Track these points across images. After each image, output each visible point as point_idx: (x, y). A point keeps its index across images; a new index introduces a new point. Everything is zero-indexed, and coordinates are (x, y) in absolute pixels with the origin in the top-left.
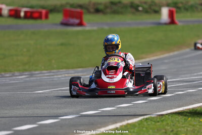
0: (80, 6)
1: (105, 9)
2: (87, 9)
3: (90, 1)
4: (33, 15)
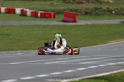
0: (76, 10)
1: (91, 12)
2: (80, 12)
3: (82, 8)
4: (46, 16)
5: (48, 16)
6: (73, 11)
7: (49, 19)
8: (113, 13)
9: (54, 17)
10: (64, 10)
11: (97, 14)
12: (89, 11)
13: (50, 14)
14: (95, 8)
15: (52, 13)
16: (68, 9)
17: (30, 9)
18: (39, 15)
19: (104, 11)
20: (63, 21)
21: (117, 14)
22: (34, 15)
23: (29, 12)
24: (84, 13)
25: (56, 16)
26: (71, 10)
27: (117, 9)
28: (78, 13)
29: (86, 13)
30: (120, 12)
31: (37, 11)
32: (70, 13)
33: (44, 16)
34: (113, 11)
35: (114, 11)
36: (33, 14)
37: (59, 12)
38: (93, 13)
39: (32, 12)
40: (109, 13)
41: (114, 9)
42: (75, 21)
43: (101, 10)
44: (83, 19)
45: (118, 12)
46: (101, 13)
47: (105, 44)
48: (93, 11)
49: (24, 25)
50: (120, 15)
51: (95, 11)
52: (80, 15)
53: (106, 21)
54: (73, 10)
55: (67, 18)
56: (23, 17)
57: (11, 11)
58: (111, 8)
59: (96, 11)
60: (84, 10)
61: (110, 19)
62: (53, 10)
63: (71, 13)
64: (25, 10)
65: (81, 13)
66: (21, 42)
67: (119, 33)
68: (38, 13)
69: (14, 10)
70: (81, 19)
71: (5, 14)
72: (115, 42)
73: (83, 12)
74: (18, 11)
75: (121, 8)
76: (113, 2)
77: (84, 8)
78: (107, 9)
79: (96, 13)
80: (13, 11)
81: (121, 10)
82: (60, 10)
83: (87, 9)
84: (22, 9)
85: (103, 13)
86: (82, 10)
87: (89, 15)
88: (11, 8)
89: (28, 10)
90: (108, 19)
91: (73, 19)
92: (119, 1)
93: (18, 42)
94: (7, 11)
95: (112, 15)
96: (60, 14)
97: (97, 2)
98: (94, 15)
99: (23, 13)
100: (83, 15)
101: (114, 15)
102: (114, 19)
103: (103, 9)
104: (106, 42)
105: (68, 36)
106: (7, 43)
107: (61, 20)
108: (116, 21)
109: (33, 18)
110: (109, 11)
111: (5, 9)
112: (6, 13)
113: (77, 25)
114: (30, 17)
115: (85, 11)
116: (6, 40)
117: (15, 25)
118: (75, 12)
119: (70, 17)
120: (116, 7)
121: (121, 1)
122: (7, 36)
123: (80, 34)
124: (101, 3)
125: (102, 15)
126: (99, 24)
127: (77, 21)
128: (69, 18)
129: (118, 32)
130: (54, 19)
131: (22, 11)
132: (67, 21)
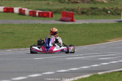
0: (73, 10)
1: (88, 12)
2: (76, 12)
3: (79, 7)
4: (44, 15)
5: (45, 15)
6: (69, 11)
7: (47, 18)
8: (108, 13)
9: (52, 16)
10: (61, 9)
11: (93, 14)
12: (85, 11)
13: (48, 13)
14: (91, 8)
15: (50, 12)
16: (65, 8)
17: (28, 9)
18: (37, 14)
19: (100, 11)
20: (61, 20)
21: (112, 14)
22: (33, 14)
23: (27, 11)
24: (80, 13)
25: (54, 15)
26: (67, 9)
27: (112, 9)
28: (75, 13)
29: (83, 13)
30: (115, 12)
31: (35, 11)
32: (67, 13)
33: (42, 15)
34: (108, 11)
35: (110, 11)
36: (31, 13)
37: (56, 12)
38: (90, 13)
39: (30, 11)
40: (105, 13)
41: (109, 9)
42: (72, 20)
43: (96, 10)
44: (80, 19)
45: (113, 12)
46: (97, 12)
47: (106, 42)
48: (89, 11)
49: (24, 24)
50: (115, 15)
51: (90, 11)
52: (77, 14)
53: (102, 20)
54: (69, 9)
55: (65, 17)
56: (22, 16)
57: (9, 10)
58: (107, 8)
59: (92, 10)
60: (81, 9)
61: (106, 19)
62: (50, 9)
63: (69, 13)
64: (23, 9)
65: (78, 13)
66: (26, 40)
67: (117, 32)
68: (36, 12)
69: (13, 9)
70: (78, 19)
71: (4, 14)
72: (115, 41)
73: (79, 11)
74: (16, 10)
75: (116, 8)
76: (107, 2)
77: (80, 7)
78: (103, 9)
79: (92, 12)
80: (11, 10)
81: (117, 10)
82: (57, 9)
83: (83, 8)
84: (20, 8)
85: (99, 12)
86: (78, 9)
87: (85, 14)
88: (9, 7)
89: (26, 9)
90: (104, 19)
91: (70, 19)
92: (112, 1)
93: (23, 40)
94: (5, 10)
95: (107, 15)
96: (57, 13)
97: (91, 2)
98: (91, 15)
99: (22, 13)
100: (80, 14)
101: (109, 15)
102: (110, 19)
103: (99, 9)
104: (106, 41)
105: (69, 35)
106: (13, 41)
107: (59, 20)
108: (112, 21)
109: (31, 17)
110: (105, 11)
111: (4, 8)
112: (4, 12)
113: (75, 24)
114: (28, 16)
115: (82, 11)
116: (12, 38)
117: (15, 23)
118: (72, 11)
119: (68, 16)
120: (111, 7)
121: (115, 1)
122: (11, 34)
123: (79, 33)
124: (95, 3)
125: (98, 15)
126: (96, 24)
127: (75, 20)
128: (66, 18)
129: (115, 31)
130: (52, 18)
131: (20, 10)
132: (65, 20)
